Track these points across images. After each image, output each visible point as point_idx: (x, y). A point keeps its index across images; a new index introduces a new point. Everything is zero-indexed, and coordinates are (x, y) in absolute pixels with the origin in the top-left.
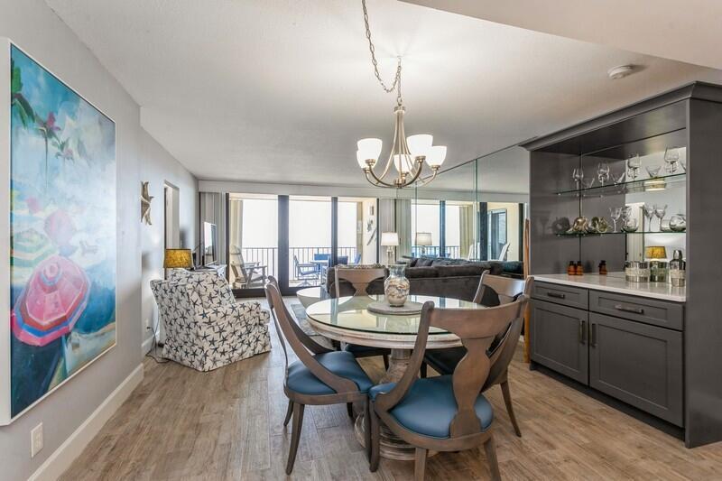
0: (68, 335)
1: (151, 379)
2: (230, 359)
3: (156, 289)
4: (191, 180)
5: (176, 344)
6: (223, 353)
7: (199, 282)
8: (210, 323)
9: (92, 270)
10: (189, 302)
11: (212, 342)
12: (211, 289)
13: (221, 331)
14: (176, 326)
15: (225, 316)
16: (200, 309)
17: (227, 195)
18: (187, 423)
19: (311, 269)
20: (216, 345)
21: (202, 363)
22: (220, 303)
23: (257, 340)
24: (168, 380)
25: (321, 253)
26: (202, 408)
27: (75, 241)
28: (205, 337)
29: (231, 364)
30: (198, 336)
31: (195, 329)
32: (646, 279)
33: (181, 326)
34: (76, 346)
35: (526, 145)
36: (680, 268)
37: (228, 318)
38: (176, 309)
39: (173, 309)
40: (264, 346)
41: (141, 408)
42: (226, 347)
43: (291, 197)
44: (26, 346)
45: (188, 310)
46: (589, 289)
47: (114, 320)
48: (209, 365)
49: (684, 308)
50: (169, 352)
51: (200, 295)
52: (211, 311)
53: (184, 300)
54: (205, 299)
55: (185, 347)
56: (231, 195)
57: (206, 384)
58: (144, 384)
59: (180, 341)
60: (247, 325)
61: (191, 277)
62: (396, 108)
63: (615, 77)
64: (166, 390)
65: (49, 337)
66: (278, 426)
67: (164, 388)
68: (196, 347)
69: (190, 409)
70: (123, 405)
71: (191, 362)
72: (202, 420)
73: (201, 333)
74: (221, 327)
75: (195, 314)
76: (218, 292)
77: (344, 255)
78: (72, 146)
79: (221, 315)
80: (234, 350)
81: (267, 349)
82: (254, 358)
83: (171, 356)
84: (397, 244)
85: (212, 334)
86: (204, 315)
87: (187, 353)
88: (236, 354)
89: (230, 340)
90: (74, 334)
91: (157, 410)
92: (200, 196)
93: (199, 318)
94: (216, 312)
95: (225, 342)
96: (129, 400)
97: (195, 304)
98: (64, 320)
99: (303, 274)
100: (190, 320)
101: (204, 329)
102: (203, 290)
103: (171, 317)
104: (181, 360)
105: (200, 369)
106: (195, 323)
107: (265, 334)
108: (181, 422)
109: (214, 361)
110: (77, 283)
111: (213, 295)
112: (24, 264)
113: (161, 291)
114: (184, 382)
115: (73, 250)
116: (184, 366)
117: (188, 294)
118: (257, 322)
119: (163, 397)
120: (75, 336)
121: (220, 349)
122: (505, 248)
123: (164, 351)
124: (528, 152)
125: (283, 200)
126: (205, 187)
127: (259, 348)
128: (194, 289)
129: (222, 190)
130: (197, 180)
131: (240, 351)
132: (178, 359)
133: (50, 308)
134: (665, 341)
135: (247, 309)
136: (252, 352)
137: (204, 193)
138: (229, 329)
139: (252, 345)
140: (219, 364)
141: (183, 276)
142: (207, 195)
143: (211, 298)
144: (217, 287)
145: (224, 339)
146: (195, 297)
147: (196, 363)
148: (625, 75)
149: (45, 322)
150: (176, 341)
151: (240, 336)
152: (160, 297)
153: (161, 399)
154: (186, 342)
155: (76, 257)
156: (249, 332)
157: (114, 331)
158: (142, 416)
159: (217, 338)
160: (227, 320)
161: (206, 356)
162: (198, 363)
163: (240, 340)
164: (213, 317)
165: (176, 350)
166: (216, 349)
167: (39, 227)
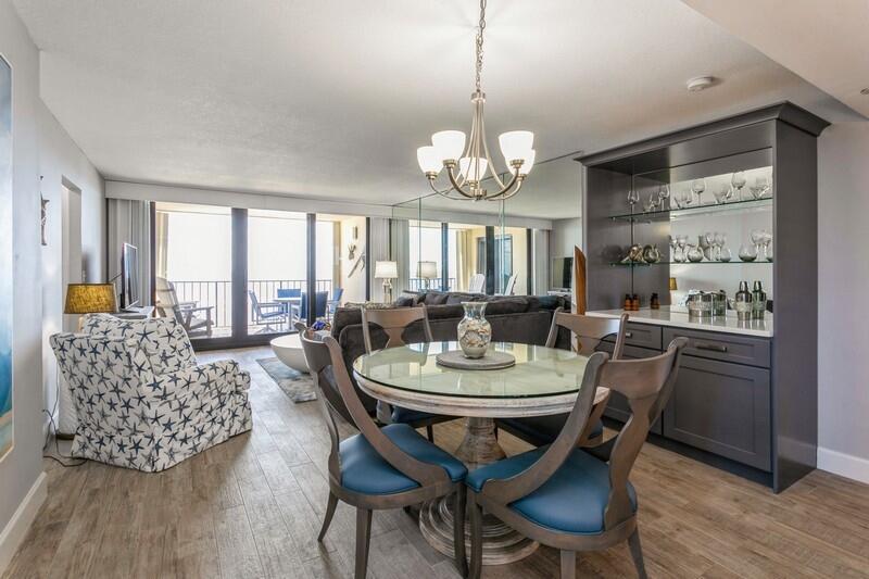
1: (61, 495)
2: (195, 448)
3: (62, 349)
4: (96, 181)
5: (101, 434)
6: (184, 440)
7: (145, 335)
8: (164, 396)
10: (130, 367)
11: (168, 426)
12: (165, 345)
13: (182, 407)
14: (100, 406)
15: (188, 383)
16: (148, 376)
17: (153, 205)
18: (154, 563)
19: (276, 309)
20: (174, 428)
21: (151, 460)
22: (179, 365)
23: (234, 415)
24: (94, 493)
25: (285, 287)
26: (174, 532)
28: (156, 419)
29: (197, 456)
30: (143, 418)
31: (138, 409)
32: (709, 312)
33: (112, 405)
35: (582, 160)
36: (747, 301)
37: (193, 387)
39: (96, 379)
40: (244, 423)
41: (59, 551)
42: (189, 430)
43: (251, 212)
45: (126, 380)
46: (662, 326)
47: (10, 408)
48: (163, 461)
49: (771, 343)
50: (84, 447)
51: (148, 355)
52: (166, 378)
53: (120, 363)
54: (156, 360)
55: (118, 438)
56: (158, 205)
57: (166, 491)
58: (52, 506)
59: (108, 429)
60: (220, 394)
61: (128, 327)
62: (474, 96)
63: (693, 89)
64: (96, 512)
66: (310, 544)
67: (92, 507)
68: (140, 436)
69: (152, 538)
70: (21, 549)
71: (131, 460)
72: (181, 553)
73: (150, 414)
74: (182, 401)
75: (140, 384)
76: (175, 348)
77: (322, 290)
79: (181, 383)
80: (201, 433)
81: (248, 427)
82: (231, 442)
83: (88, 453)
84: (396, 276)
85: (167, 412)
86: (155, 385)
87: (122, 447)
88: (203, 440)
89: (195, 420)
91: (92, 548)
92: (107, 203)
93: (147, 391)
94: (175, 379)
95: (188, 424)
96: (31, 538)
97: (140, 369)
99: (264, 317)
100: (129, 393)
101: (154, 407)
102: (151, 347)
103: (92, 390)
104: (111, 457)
105: (148, 469)
106: (140, 399)
107: (244, 405)
108: (144, 563)
109: (171, 454)
111: (168, 354)
113: (72, 351)
114: (126, 494)
116: (119, 467)
117: (128, 355)
118: (234, 388)
119: (94, 525)
121: (181, 435)
122: (512, 280)
123: (75, 446)
124: (585, 168)
125: (239, 215)
126: (116, 192)
127: (237, 427)
128: (139, 346)
129: (145, 197)
130: (104, 179)
131: (209, 435)
132: (104, 457)
134: (752, 380)
135: (220, 371)
136: (226, 434)
137: (115, 200)
138: (194, 404)
139: (227, 424)
140: (179, 458)
141: (114, 327)
142: (119, 204)
143: (165, 358)
144: (174, 342)
145: (187, 419)
146: (139, 358)
147: (140, 461)
148: (704, 87)
150: (99, 428)
151: (210, 413)
152: (69, 362)
153: (92, 527)
154: (120, 430)
156: (222, 405)
157: (11, 426)
158: (66, 564)
159: (176, 418)
160: (191, 390)
161: (158, 447)
162: (144, 460)
163: (210, 418)
164: (171, 387)
165: (101, 442)
166: (173, 436)
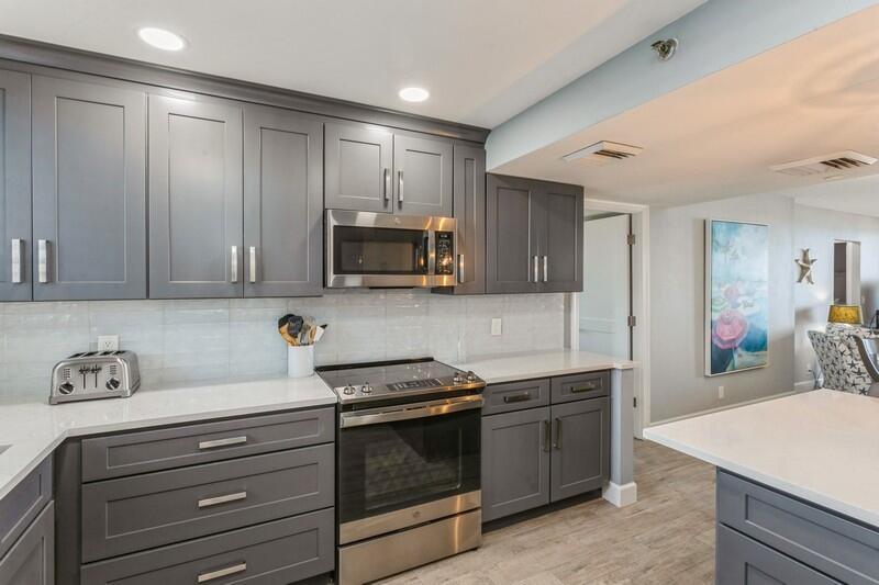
0: (736, 348)
3: (812, 339)
7: (849, 336)
9: (749, 317)
10: (836, 352)
16: (848, 359)
27: (740, 301)
28: (854, 385)
30: (847, 382)
31: (843, 377)
33: (833, 372)
34: (740, 356)
38: (828, 357)
39: (825, 356)
44: (717, 347)
45: (837, 359)
47: (766, 350)
51: (849, 347)
53: (833, 349)
65: (727, 346)
73: (850, 380)
75: (843, 362)
78: (739, 253)
86: (853, 365)
90: (739, 349)
93: (847, 367)
97: (842, 354)
98: (734, 340)
100: (839, 367)
101: (853, 377)
102: (852, 343)
103: (825, 363)
106: (844, 371)
110: (742, 323)
112: (716, 311)
113: (816, 340)
115: (739, 305)
117: (835, 345)
120: (740, 350)
128: (842, 341)
133: (727, 333)
141: (836, 330)
146: (842, 348)
149: (725, 339)
152: (815, 345)
155: (741, 309)
157: (766, 357)
167: (722, 294)
